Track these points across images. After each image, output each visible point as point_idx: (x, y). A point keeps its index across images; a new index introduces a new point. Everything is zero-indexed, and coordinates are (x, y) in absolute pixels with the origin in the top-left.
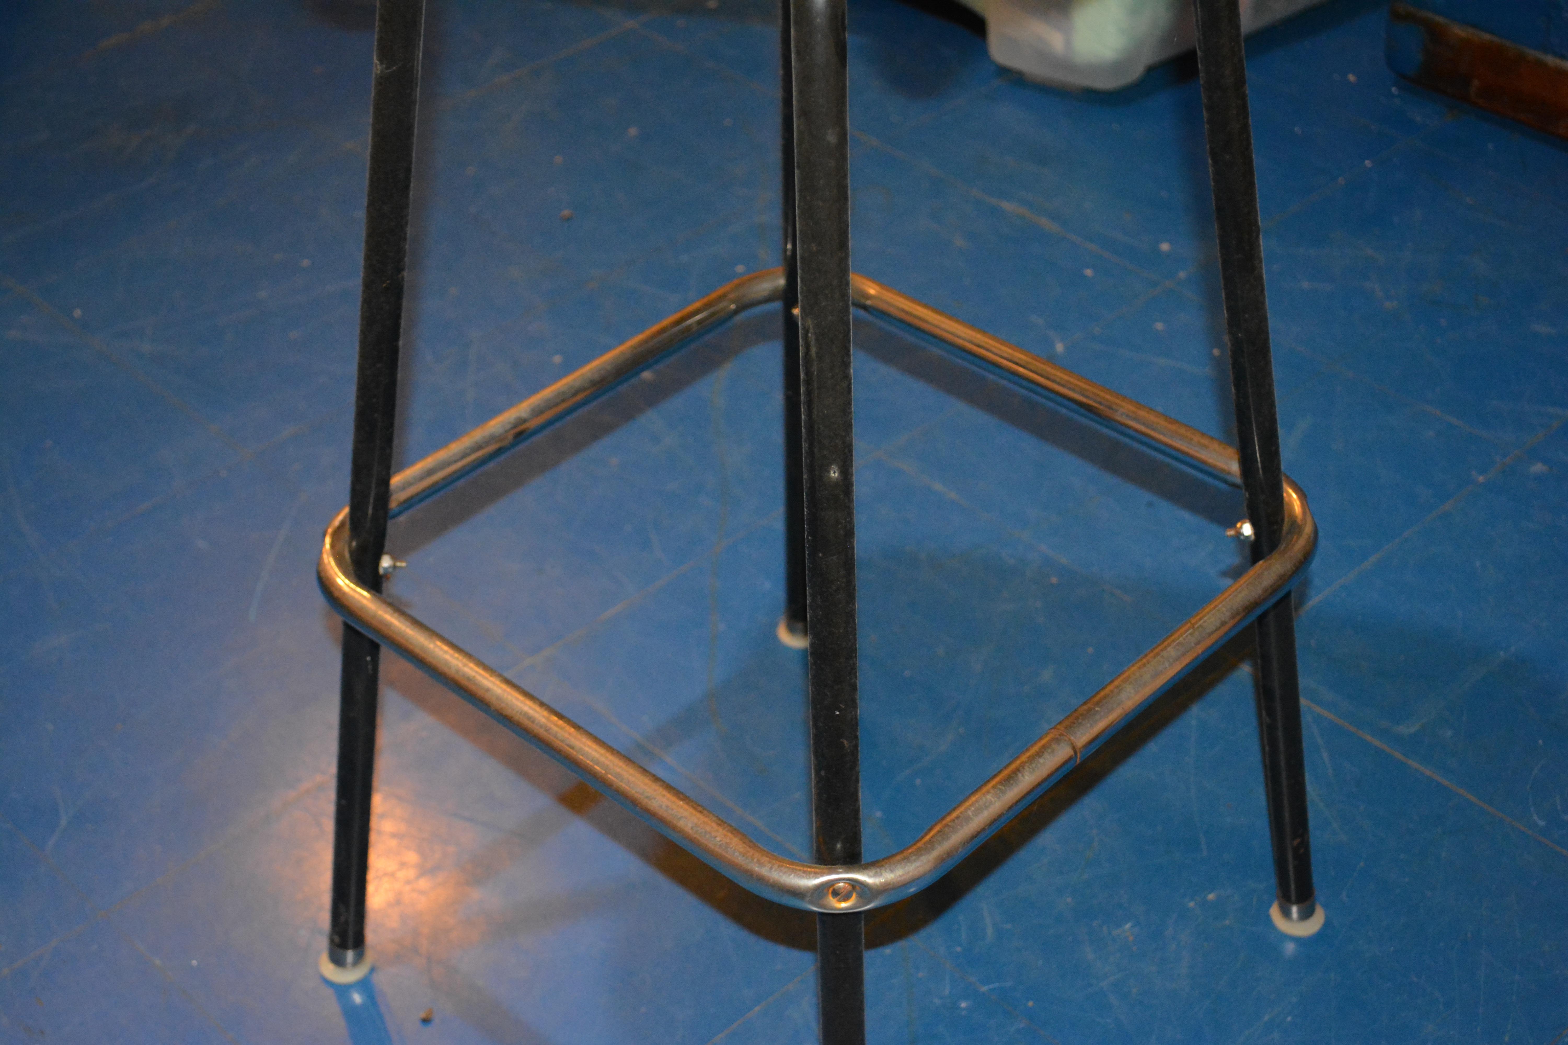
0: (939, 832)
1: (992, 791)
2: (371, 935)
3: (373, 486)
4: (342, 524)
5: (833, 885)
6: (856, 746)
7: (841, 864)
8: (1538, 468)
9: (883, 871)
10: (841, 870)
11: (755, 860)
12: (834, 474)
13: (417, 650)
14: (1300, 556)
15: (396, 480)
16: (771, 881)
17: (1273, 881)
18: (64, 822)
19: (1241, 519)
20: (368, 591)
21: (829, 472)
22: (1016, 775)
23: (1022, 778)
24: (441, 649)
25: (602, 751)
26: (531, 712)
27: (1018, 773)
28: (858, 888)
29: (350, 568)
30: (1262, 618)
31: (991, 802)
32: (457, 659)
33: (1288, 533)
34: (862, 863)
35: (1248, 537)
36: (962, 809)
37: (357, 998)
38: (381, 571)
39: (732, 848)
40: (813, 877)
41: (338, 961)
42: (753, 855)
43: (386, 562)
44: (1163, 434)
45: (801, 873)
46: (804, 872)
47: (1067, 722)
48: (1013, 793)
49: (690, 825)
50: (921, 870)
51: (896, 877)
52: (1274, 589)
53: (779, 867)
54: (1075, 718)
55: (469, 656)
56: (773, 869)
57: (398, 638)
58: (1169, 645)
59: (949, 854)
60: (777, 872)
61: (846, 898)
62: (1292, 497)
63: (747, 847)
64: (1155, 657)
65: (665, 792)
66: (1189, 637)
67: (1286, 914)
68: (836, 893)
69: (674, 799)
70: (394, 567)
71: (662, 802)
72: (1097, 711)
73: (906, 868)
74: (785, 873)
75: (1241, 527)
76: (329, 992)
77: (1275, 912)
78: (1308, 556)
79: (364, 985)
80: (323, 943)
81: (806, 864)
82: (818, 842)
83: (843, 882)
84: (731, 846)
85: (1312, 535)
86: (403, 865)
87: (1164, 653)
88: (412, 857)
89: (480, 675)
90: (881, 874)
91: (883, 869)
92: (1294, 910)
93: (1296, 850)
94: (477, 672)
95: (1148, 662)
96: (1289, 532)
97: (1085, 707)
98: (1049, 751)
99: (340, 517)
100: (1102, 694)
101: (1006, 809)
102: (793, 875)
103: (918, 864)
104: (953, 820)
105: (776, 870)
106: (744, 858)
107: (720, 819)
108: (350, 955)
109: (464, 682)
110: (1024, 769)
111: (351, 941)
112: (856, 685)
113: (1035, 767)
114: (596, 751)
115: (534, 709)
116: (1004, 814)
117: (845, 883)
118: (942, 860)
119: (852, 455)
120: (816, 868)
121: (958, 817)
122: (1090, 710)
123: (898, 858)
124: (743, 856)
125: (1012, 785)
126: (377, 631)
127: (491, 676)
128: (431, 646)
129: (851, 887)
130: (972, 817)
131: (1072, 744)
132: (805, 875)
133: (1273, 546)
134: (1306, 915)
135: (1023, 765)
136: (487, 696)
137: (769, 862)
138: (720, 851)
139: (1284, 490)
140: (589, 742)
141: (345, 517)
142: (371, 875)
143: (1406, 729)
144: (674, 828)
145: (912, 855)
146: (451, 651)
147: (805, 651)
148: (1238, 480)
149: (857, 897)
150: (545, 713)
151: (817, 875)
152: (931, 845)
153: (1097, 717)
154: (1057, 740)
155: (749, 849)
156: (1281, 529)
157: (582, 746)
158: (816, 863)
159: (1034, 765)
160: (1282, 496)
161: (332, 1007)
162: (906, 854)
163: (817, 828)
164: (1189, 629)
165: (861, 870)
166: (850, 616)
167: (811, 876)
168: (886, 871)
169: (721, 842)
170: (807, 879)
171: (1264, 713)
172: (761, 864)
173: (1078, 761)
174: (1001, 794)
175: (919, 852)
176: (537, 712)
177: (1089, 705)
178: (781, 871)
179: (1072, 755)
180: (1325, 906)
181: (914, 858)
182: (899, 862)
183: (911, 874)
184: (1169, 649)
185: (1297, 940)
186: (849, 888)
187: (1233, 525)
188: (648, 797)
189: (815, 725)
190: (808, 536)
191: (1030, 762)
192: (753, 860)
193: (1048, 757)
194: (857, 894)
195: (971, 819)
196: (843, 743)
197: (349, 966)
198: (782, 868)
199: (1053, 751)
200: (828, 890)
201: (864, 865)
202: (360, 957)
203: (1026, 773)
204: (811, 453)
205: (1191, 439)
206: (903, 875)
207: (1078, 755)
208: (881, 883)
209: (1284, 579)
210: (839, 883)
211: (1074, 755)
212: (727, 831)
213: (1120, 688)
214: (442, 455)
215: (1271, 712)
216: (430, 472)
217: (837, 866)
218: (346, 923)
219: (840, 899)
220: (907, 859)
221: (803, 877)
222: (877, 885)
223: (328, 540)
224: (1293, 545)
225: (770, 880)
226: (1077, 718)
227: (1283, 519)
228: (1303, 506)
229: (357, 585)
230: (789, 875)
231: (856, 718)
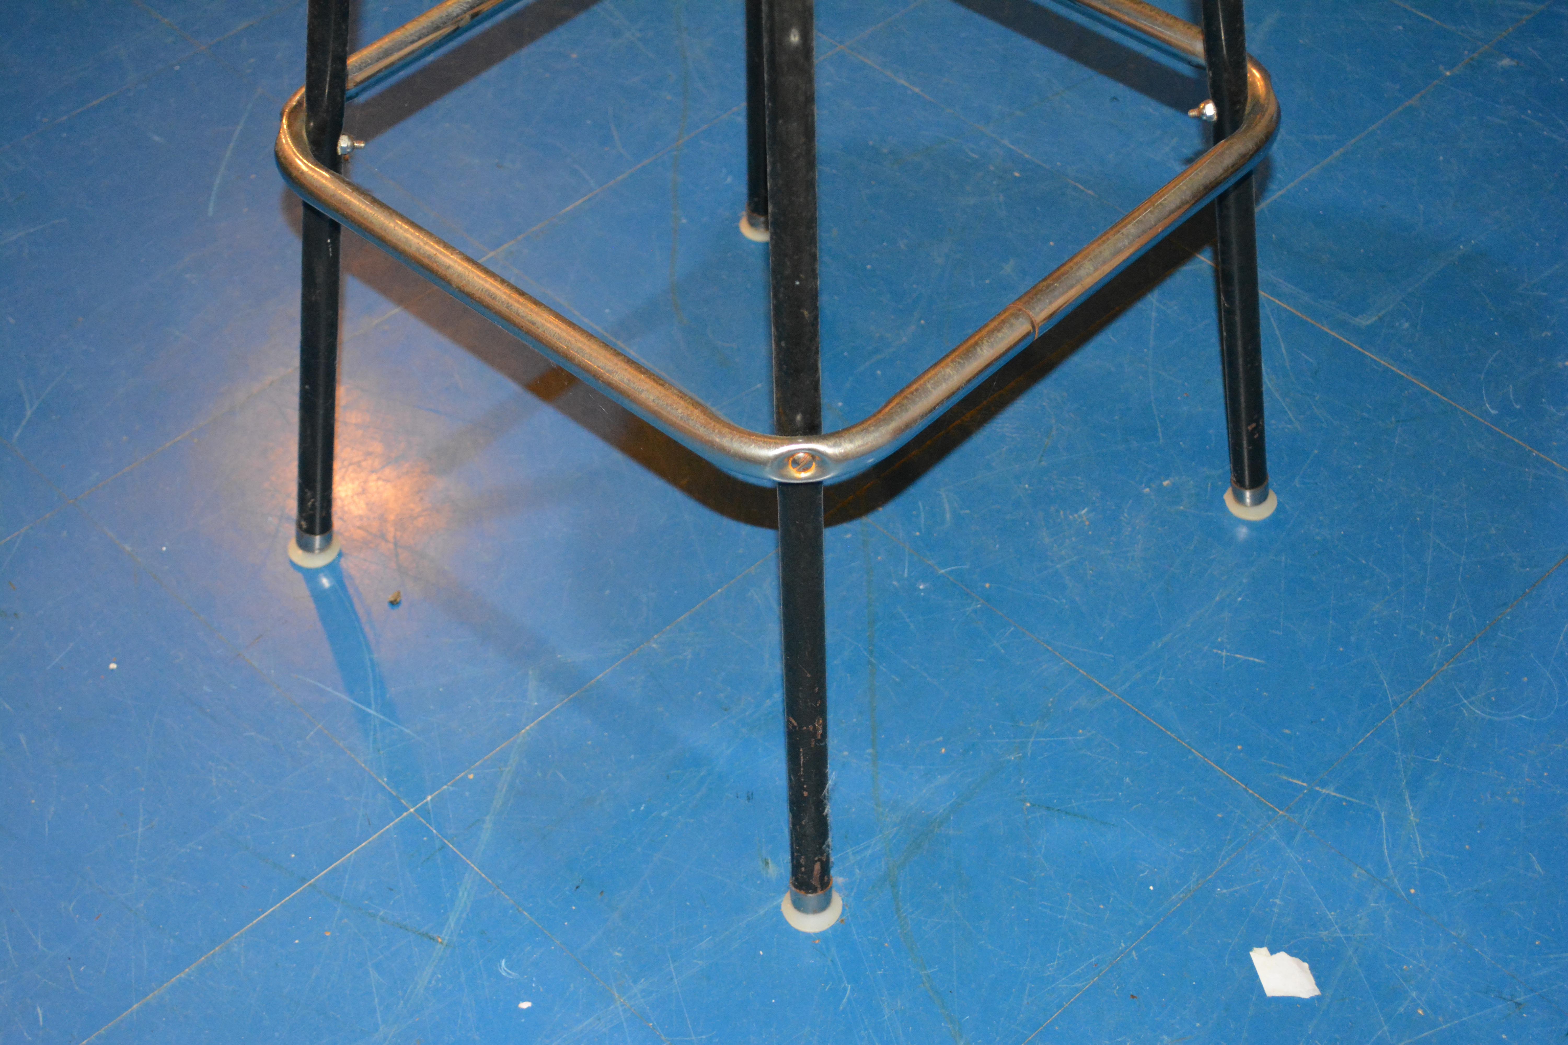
0: (898, 404)
1: (951, 364)
2: (337, 524)
3: (329, 63)
4: (299, 103)
5: (793, 455)
6: (816, 318)
7: (801, 435)
8: (1506, 62)
9: (842, 442)
10: (800, 441)
11: (717, 431)
12: (794, 38)
13: (377, 229)
14: (1262, 136)
15: (352, 61)
16: (732, 451)
17: (1228, 467)
18: (29, 413)
19: (1203, 99)
20: (327, 171)
21: (788, 36)
22: (975, 349)
23: (981, 352)
24: (401, 228)
25: (564, 326)
26: (493, 290)
27: (976, 347)
28: (817, 458)
29: (308, 147)
30: (1223, 197)
31: (950, 375)
32: (418, 237)
33: (1249, 114)
34: (822, 434)
35: (1211, 117)
36: (922, 382)
37: (326, 582)
38: (339, 151)
39: (692, 420)
40: (773, 447)
41: (305, 546)
42: (714, 426)
43: (344, 142)
44: (1128, 14)
45: (761, 443)
46: (764, 442)
47: (1026, 299)
48: (972, 366)
49: (652, 398)
50: (880, 441)
51: (855, 447)
52: (1235, 168)
53: (739, 437)
54: (1033, 294)
55: (429, 234)
56: (734, 440)
57: (358, 217)
58: (1129, 223)
59: (908, 426)
60: (738, 442)
61: (806, 469)
62: (1255, 75)
63: (708, 419)
64: (1114, 235)
65: (626, 366)
66: (1150, 215)
67: (1240, 499)
68: (796, 463)
69: (636, 373)
70: (353, 148)
71: (624, 375)
72: (1056, 287)
73: (865, 438)
74: (746, 443)
75: (1204, 108)
76: (299, 576)
77: (1228, 498)
78: (1269, 137)
79: (332, 569)
80: (291, 529)
81: (765, 435)
82: (778, 413)
83: (803, 452)
84: (692, 418)
85: (1275, 116)
86: (369, 454)
87: (1124, 231)
88: (377, 447)
89: (441, 253)
90: (841, 445)
91: (843, 439)
92: (1248, 494)
93: (1250, 434)
94: (437, 250)
95: (1108, 239)
96: (1253, 111)
97: (1045, 283)
98: (1008, 325)
99: (297, 98)
100: (1062, 270)
101: (964, 382)
102: (753, 445)
103: (877, 434)
104: (912, 393)
105: (736, 441)
106: (705, 429)
107: (681, 392)
108: (318, 540)
109: (426, 261)
110: (983, 343)
111: (318, 528)
112: (816, 255)
113: (994, 341)
114: (557, 326)
115: (495, 286)
116: (962, 387)
117: (805, 453)
118: (901, 431)
119: (812, 19)
120: (776, 438)
121: (917, 390)
122: (1048, 286)
123: (858, 429)
124: (705, 427)
125: (971, 358)
126: (337, 210)
127: (452, 254)
128: (392, 225)
129: (811, 457)
130: (930, 389)
131: (1031, 319)
132: (765, 445)
133: (1236, 125)
134: (1259, 500)
135: (982, 339)
136: (448, 273)
137: (730, 433)
138: (681, 423)
139: (1248, 70)
140: (552, 319)
141: (302, 97)
142: (337, 465)
143: (1364, 321)
144: (635, 401)
145: (871, 426)
146: (411, 230)
147: (767, 244)
148: (1202, 60)
149: (816, 467)
150: (508, 291)
151: (777, 445)
152: (890, 418)
153: (1056, 293)
154: (1016, 316)
155: (711, 421)
156: (1244, 110)
157: (543, 321)
158: (776, 434)
159: (992, 340)
160: (1246, 75)
161: (302, 590)
162: (864, 426)
163: (777, 399)
164: (1148, 208)
165: (821, 440)
166: (810, 185)
167: (771, 446)
168: (845, 441)
169: (682, 414)
170: (767, 448)
171: (1223, 298)
172: (722, 435)
173: (1036, 336)
174: (960, 369)
175: (878, 425)
176: (498, 289)
177: (1048, 281)
178: (742, 441)
179: (1030, 330)
180: (1277, 493)
181: (873, 428)
182: (858, 433)
183: (870, 444)
184: (1129, 226)
185: (1250, 524)
186: (809, 458)
187: (1195, 105)
188: (608, 371)
189: (775, 295)
190: (768, 103)
191: (989, 336)
192: (714, 431)
193: (1007, 331)
194: (816, 464)
195: (930, 391)
196: (803, 314)
197: (317, 551)
198: (743, 439)
199: (1012, 325)
200: (788, 460)
201: (823, 435)
202: (327, 542)
203: (985, 347)
204: (771, 17)
205: (1156, 20)
206: (862, 445)
207: (1037, 331)
208: (840, 453)
209: (1247, 158)
210: (799, 453)
211: (1032, 331)
212: (688, 403)
213: (1079, 265)
214: (399, 35)
215: (1229, 296)
216: (387, 53)
217: (797, 437)
218: (313, 507)
219: (799, 469)
220: (866, 430)
221: (764, 447)
222: (837, 456)
223: (285, 121)
224: (1256, 125)
225: (730, 451)
226: (1036, 294)
227: (1246, 99)
228: (1266, 85)
229: (316, 165)
230: (749, 446)
231: (816, 288)
